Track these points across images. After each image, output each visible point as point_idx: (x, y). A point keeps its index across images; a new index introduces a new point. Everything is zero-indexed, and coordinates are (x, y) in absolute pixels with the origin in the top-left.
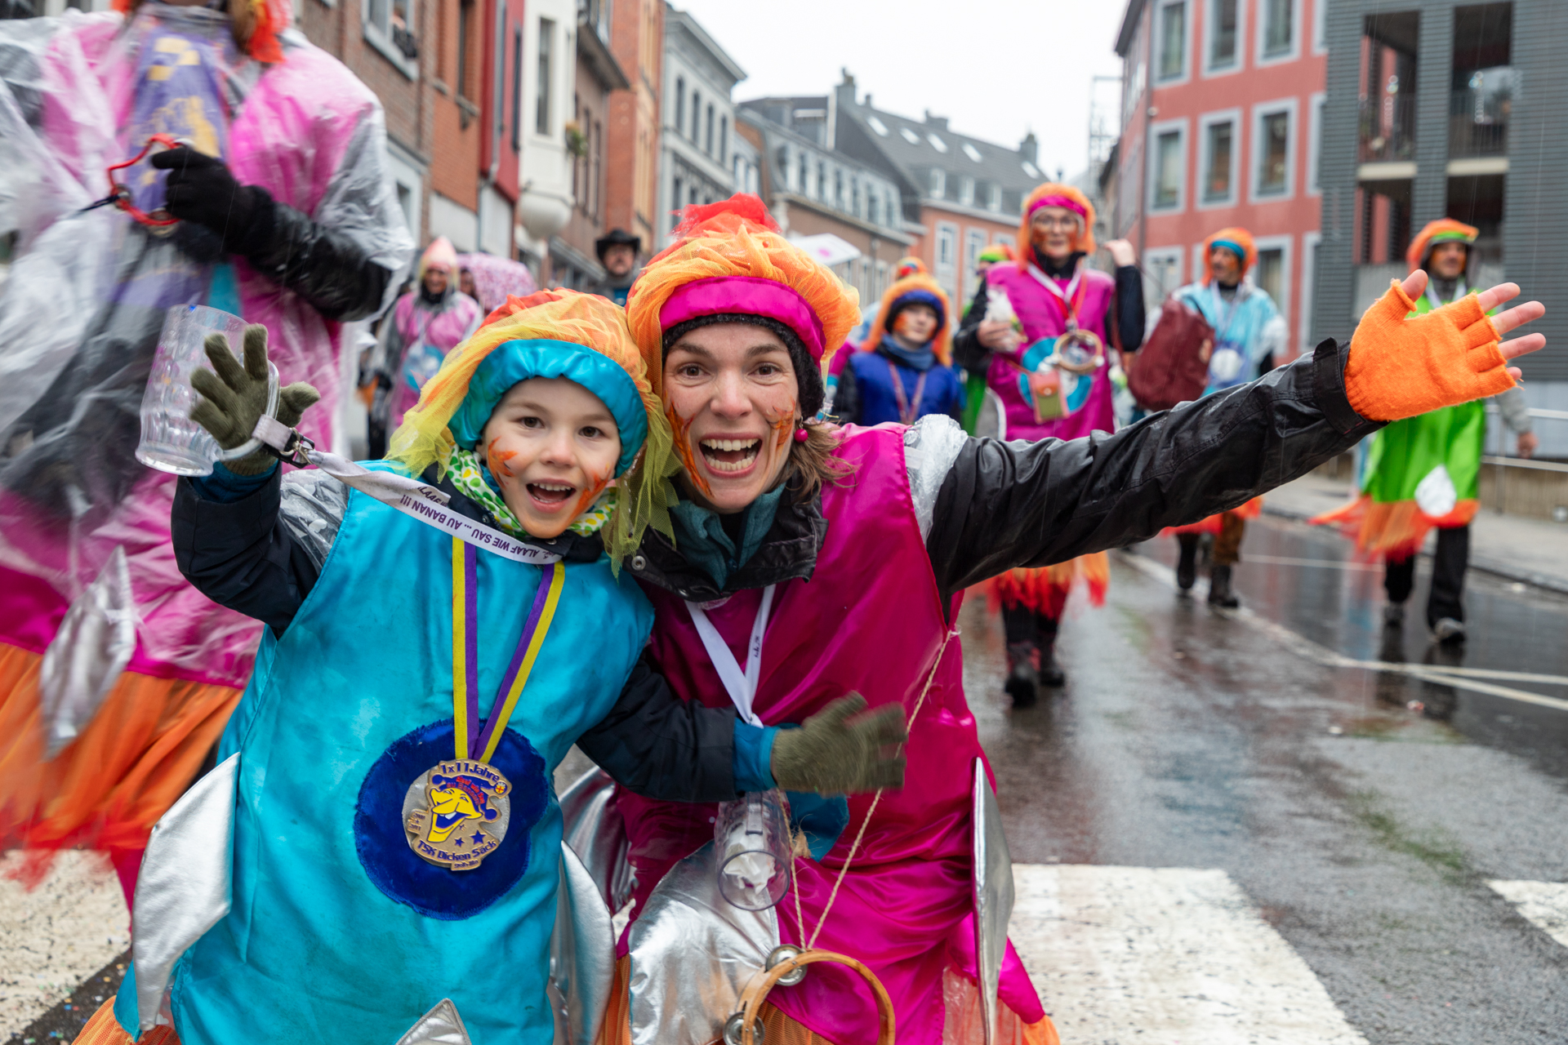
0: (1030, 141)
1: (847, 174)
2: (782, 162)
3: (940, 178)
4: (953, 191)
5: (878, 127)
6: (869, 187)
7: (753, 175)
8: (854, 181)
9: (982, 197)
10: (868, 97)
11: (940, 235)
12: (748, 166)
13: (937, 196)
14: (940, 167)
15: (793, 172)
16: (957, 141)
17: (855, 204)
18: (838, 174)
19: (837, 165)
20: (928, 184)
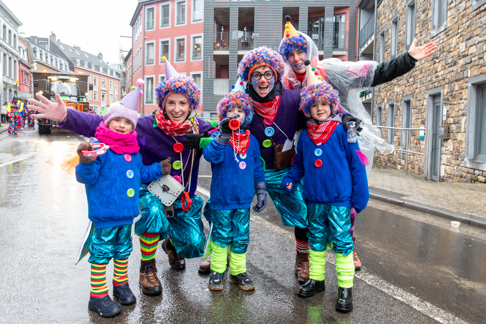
0: (100, 54)
1: (54, 57)
2: (35, 52)
3: (78, 60)
4: (82, 64)
5: (62, 47)
6: (60, 61)
7: (25, 53)
8: (56, 59)
9: (90, 66)
10: (59, 40)
12: (23, 50)
13: (78, 65)
14: (79, 59)
15: (38, 54)
16: (83, 53)
17: (56, 65)
18: (51, 56)
19: (51, 55)
20: (76, 62)
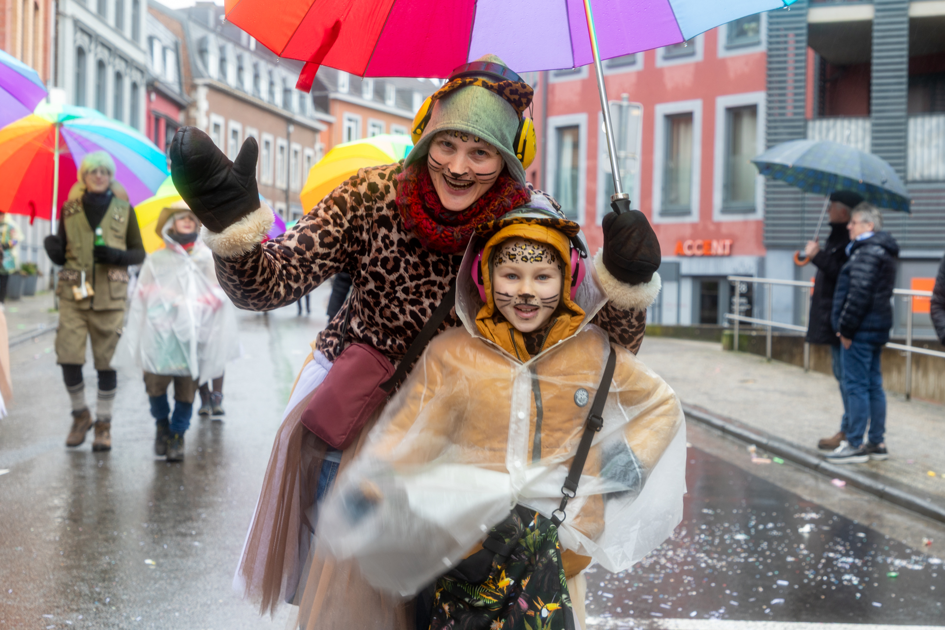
1: (264, 67)
2: (203, 52)
4: (357, 87)
6: (284, 80)
7: (171, 57)
8: (270, 73)
9: (380, 94)
11: (346, 124)
12: (164, 49)
13: (342, 91)
15: (213, 59)
17: (271, 93)
18: (255, 66)
19: (256, 60)
